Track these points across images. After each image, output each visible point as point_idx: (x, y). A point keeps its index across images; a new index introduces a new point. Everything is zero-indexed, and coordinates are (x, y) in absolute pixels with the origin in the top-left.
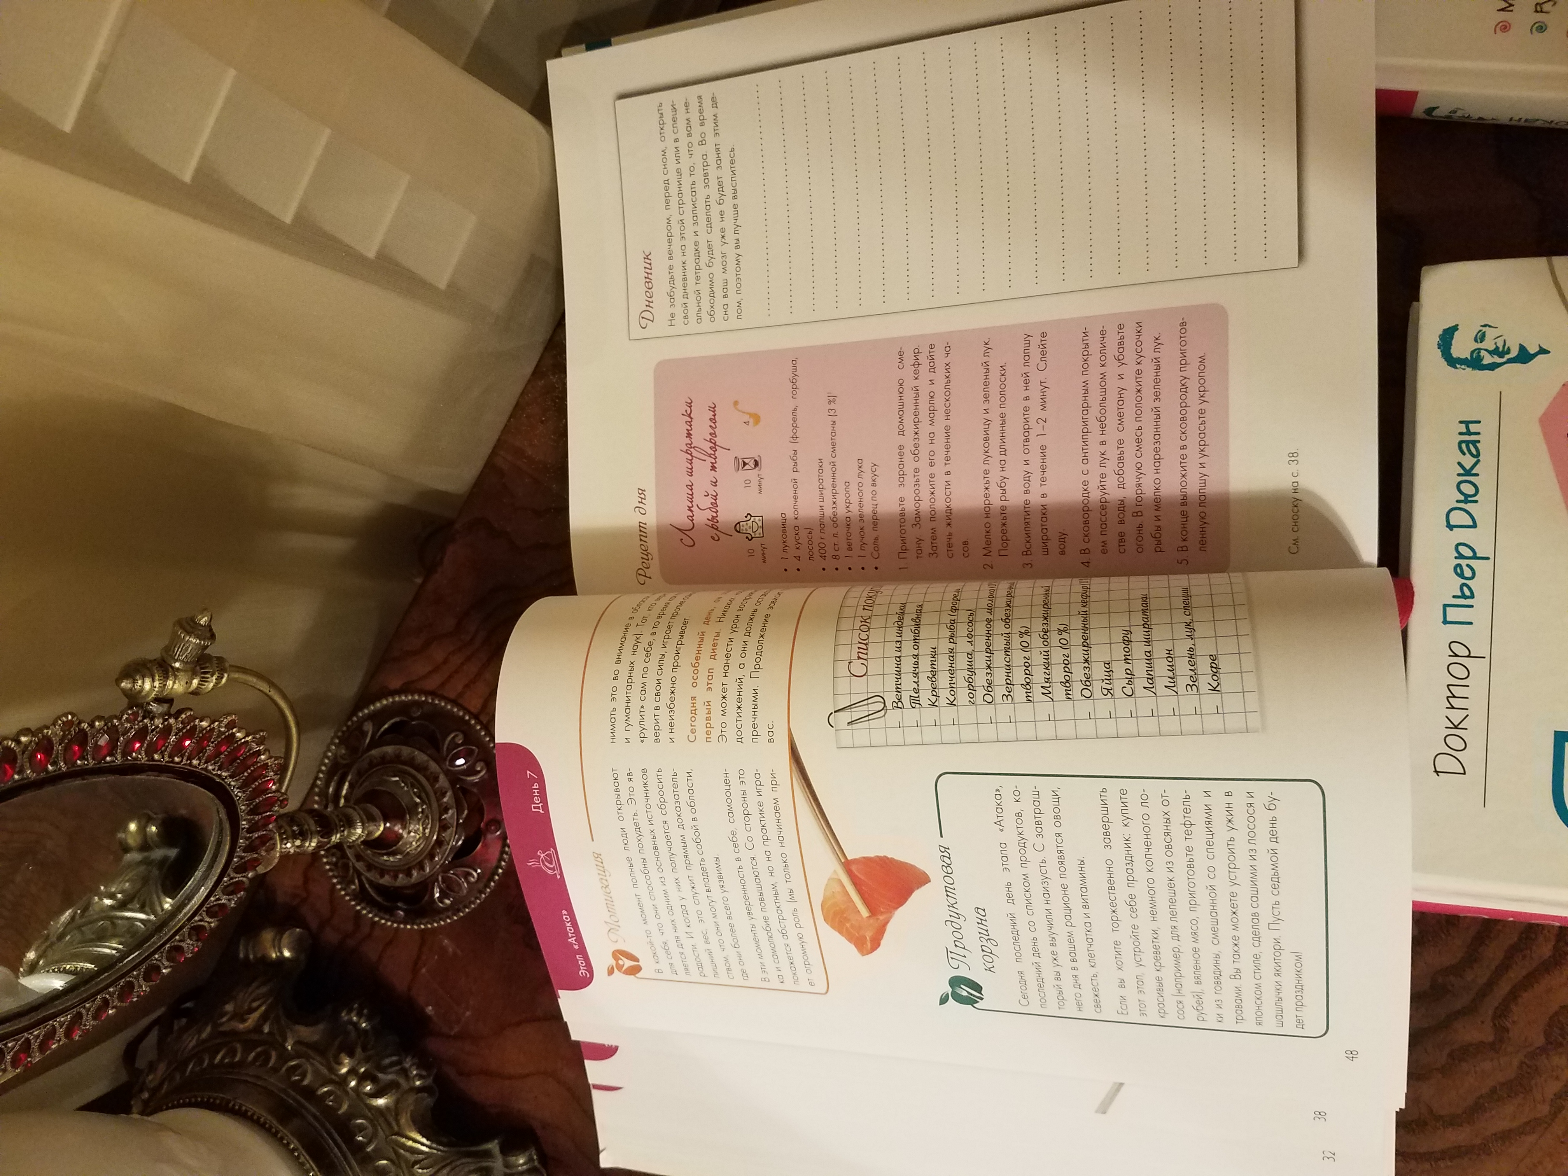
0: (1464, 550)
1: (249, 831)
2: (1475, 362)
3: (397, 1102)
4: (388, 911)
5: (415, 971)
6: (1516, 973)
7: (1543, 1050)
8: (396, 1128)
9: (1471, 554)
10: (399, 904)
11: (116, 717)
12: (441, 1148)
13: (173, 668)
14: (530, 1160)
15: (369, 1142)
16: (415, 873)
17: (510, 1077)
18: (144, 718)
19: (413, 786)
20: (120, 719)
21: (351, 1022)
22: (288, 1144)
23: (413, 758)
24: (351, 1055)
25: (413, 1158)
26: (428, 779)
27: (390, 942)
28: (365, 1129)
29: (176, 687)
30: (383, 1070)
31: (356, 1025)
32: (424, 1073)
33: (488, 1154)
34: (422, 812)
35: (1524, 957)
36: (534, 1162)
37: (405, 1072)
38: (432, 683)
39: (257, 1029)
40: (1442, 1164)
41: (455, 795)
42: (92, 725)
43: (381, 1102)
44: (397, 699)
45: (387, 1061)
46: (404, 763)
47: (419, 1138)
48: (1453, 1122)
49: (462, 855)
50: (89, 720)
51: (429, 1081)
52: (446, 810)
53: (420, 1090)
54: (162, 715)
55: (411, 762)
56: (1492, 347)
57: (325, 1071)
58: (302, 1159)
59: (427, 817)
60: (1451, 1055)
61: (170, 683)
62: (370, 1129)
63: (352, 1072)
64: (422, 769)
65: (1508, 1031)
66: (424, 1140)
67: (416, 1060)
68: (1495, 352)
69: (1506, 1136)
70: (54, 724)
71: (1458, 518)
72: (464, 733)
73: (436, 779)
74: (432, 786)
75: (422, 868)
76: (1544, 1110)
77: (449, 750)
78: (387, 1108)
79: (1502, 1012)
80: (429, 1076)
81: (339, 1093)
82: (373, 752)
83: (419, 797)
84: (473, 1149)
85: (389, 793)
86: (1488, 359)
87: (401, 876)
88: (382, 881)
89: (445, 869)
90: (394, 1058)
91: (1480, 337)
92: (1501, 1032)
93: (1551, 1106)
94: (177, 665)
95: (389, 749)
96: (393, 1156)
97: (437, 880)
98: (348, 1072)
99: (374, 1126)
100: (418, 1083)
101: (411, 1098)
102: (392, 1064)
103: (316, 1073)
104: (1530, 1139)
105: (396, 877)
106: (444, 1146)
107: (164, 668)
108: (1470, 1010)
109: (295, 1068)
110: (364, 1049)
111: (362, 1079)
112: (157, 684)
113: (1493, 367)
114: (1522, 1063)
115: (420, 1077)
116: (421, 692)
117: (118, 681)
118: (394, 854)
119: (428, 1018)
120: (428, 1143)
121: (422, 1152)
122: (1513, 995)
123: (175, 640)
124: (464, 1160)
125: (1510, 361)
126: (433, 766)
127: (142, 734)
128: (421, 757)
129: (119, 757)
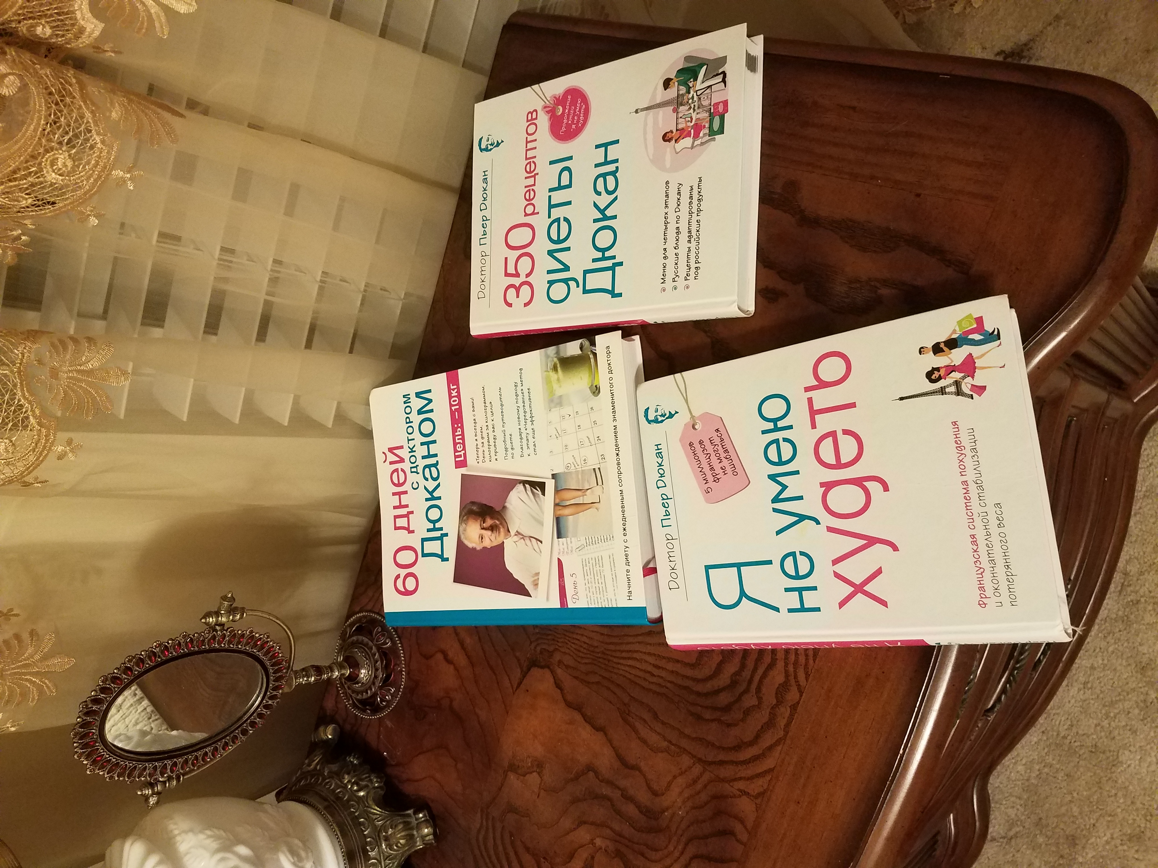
0: (664, 496)
1: (273, 673)
2: (656, 421)
3: (368, 793)
4: (364, 711)
5: (379, 738)
6: (760, 672)
7: (777, 705)
8: (367, 805)
9: (666, 498)
10: (367, 707)
11: (203, 632)
12: (386, 812)
13: (221, 613)
14: (424, 816)
15: (356, 812)
16: (369, 692)
17: (417, 781)
18: (213, 632)
19: (362, 652)
20: (204, 632)
21: (350, 761)
22: (321, 812)
23: (363, 640)
24: (348, 774)
25: (375, 817)
26: (368, 649)
27: (369, 725)
28: (355, 806)
29: (223, 619)
30: (362, 780)
31: (352, 762)
32: (379, 780)
33: (409, 816)
34: (367, 664)
35: (762, 663)
36: (426, 817)
37: (371, 781)
38: (369, 607)
39: (315, 768)
40: (750, 765)
41: (380, 655)
42: (194, 636)
43: (362, 794)
44: (358, 616)
45: (364, 776)
46: (360, 644)
47: (376, 808)
48: (751, 743)
49: (386, 681)
50: (193, 634)
51: (382, 784)
52: (377, 662)
53: (377, 787)
54: (220, 630)
55: (362, 643)
56: (660, 414)
57: (340, 783)
58: (326, 818)
59: (369, 666)
60: (744, 713)
61: (220, 619)
62: (357, 806)
63: (349, 781)
64: (366, 645)
65: (762, 698)
66: (378, 809)
67: (376, 775)
68: (662, 416)
69: (770, 748)
70: (180, 636)
71: (660, 484)
72: (381, 627)
73: (372, 648)
74: (371, 652)
75: (371, 689)
76: (782, 733)
77: (376, 635)
78: (363, 796)
79: (759, 689)
80: (381, 782)
81: (344, 791)
82: (349, 640)
83: (365, 658)
84: (402, 813)
85: (353, 657)
86: (660, 419)
87: (364, 694)
88: (358, 698)
89: (381, 688)
90: (367, 775)
91: (657, 411)
92: (760, 699)
93: (784, 731)
94: (223, 612)
95: (355, 638)
96: (366, 817)
97: (378, 694)
98: (348, 782)
99: (359, 805)
100: (376, 785)
101: (373, 792)
102: (366, 778)
103: (336, 784)
104: (779, 748)
105: (362, 695)
106: (388, 812)
107: (217, 614)
108: (747, 691)
109: (328, 782)
110: (354, 772)
111: (353, 784)
112: (214, 619)
113: (662, 421)
114: (770, 713)
115: (377, 782)
116: (367, 611)
117: (201, 620)
118: (358, 683)
119: (384, 759)
120: (380, 810)
121: (377, 814)
122: (760, 682)
123: (221, 604)
124: (397, 818)
125: (667, 418)
126: (370, 643)
127: (214, 637)
128: (366, 640)
129: (207, 646)
